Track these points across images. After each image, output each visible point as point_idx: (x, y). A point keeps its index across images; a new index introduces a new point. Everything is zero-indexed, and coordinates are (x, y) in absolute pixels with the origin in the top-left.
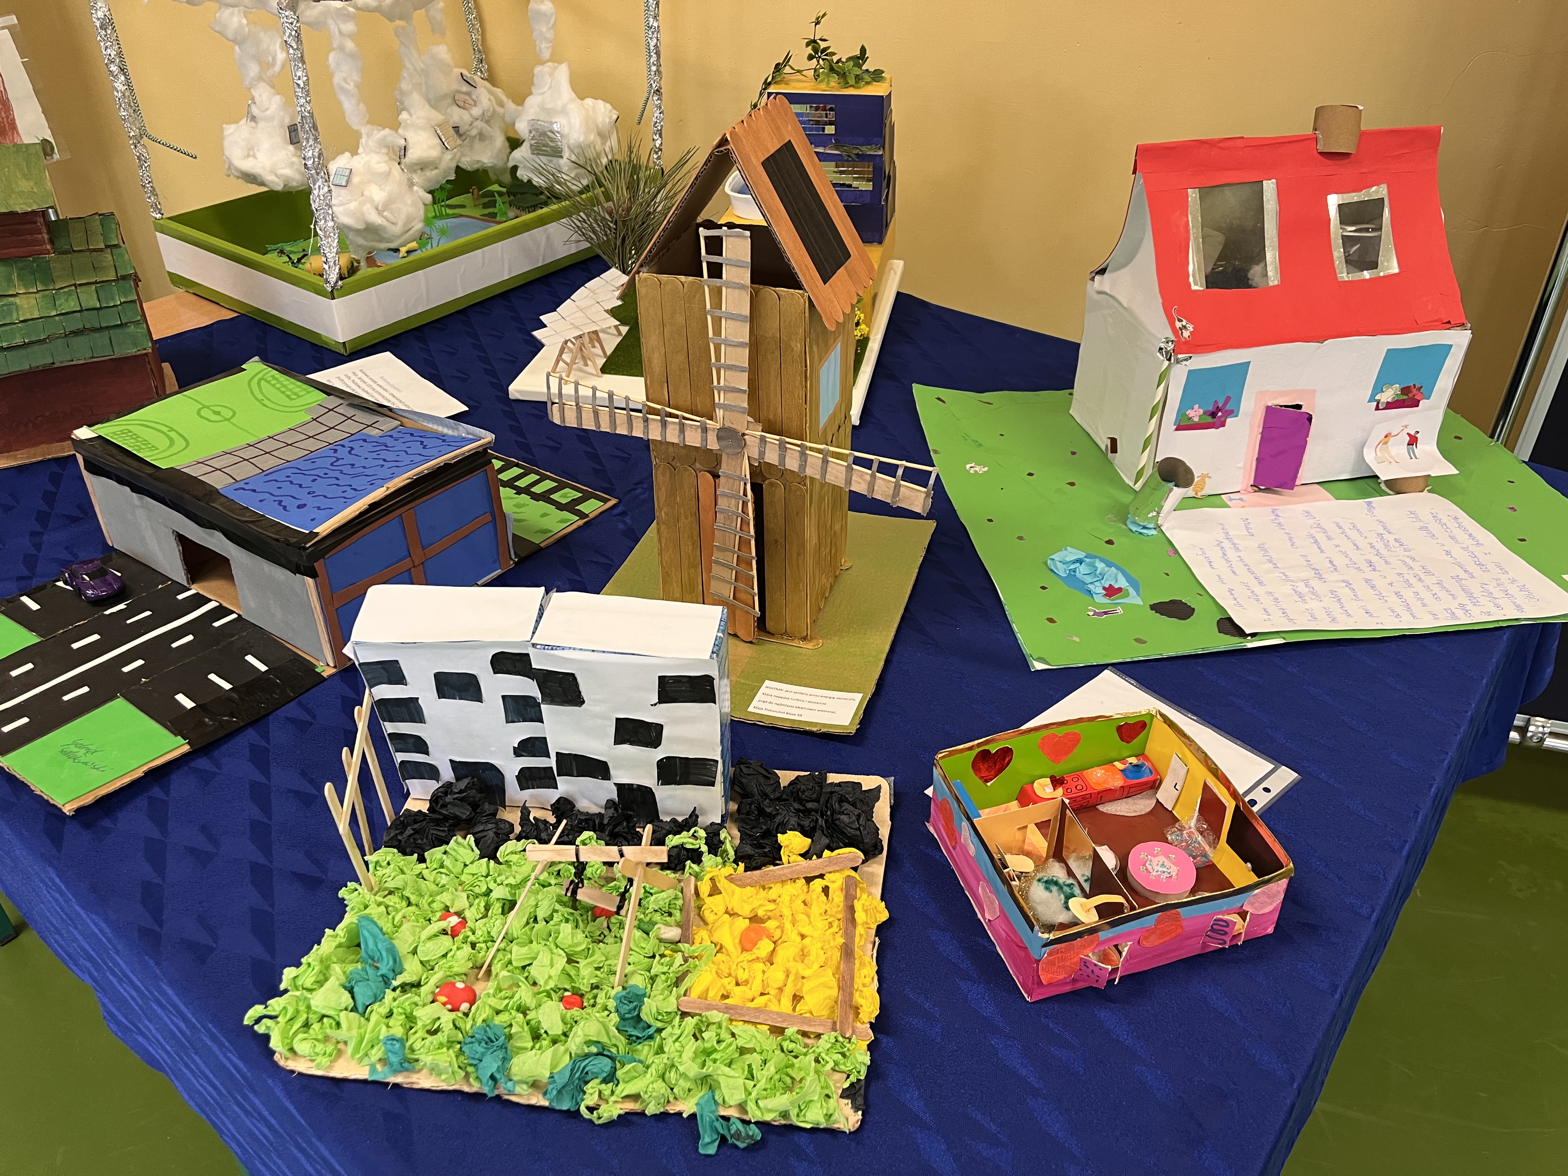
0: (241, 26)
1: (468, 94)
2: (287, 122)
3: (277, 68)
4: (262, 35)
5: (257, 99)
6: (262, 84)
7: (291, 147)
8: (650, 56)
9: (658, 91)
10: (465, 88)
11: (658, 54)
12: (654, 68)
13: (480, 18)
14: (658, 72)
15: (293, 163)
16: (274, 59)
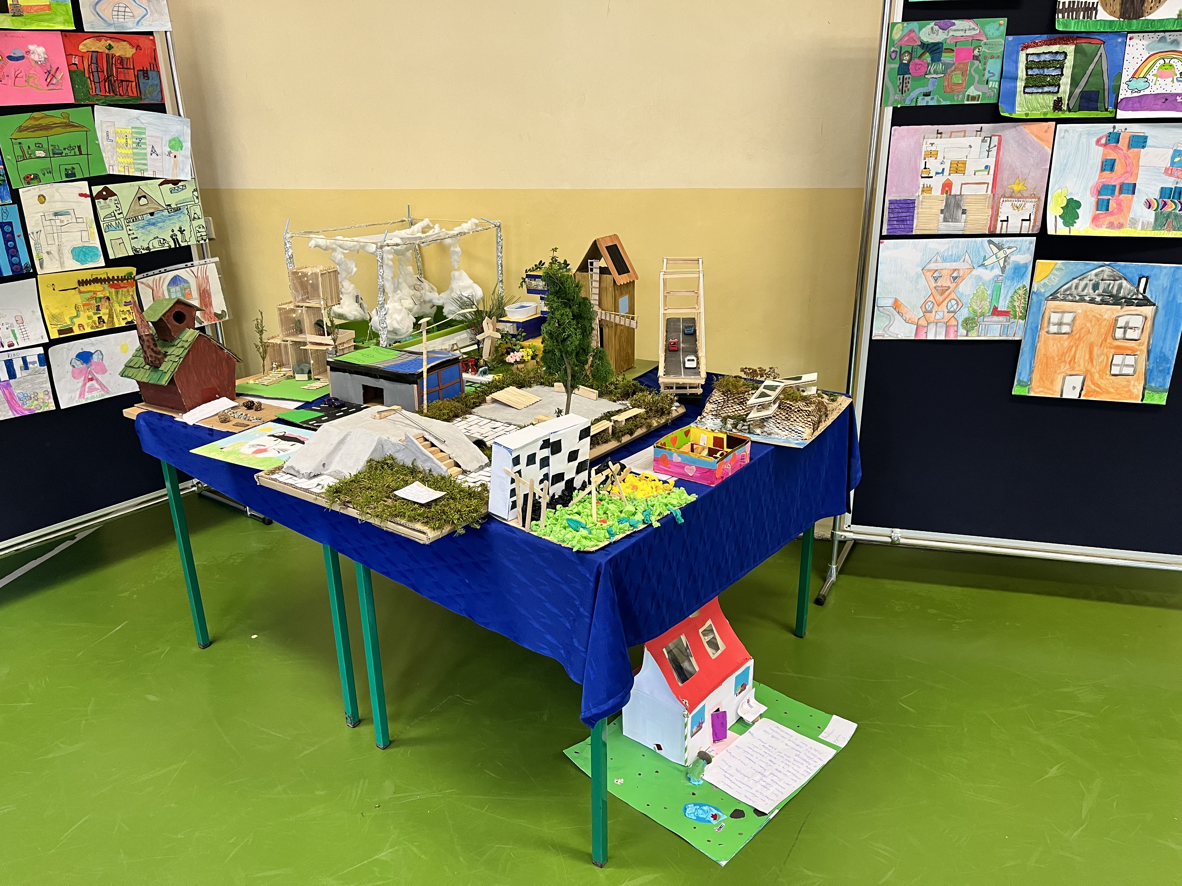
0: (341, 258)
1: (420, 285)
2: (356, 294)
3: (353, 274)
4: (348, 262)
5: (344, 286)
6: (346, 280)
7: (357, 304)
8: (498, 267)
9: (501, 281)
10: (419, 283)
11: (502, 266)
12: (500, 272)
13: (422, 257)
14: (502, 273)
15: (357, 310)
16: (352, 270)
